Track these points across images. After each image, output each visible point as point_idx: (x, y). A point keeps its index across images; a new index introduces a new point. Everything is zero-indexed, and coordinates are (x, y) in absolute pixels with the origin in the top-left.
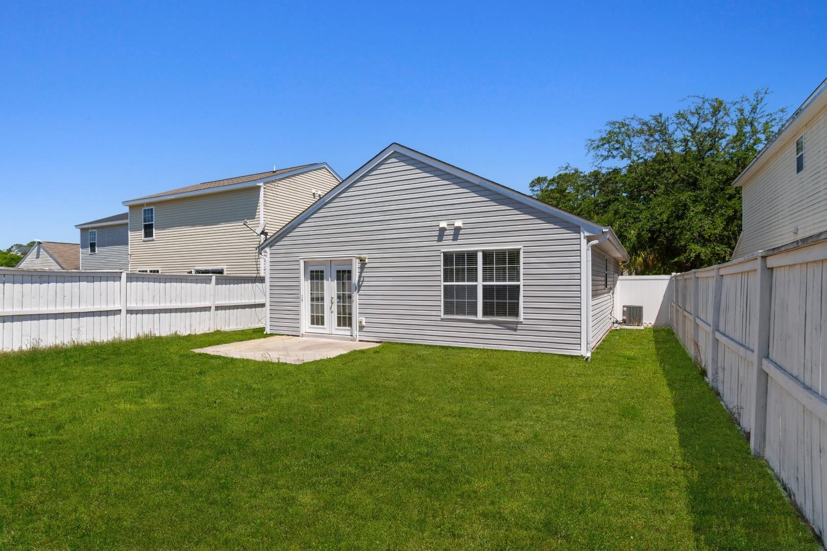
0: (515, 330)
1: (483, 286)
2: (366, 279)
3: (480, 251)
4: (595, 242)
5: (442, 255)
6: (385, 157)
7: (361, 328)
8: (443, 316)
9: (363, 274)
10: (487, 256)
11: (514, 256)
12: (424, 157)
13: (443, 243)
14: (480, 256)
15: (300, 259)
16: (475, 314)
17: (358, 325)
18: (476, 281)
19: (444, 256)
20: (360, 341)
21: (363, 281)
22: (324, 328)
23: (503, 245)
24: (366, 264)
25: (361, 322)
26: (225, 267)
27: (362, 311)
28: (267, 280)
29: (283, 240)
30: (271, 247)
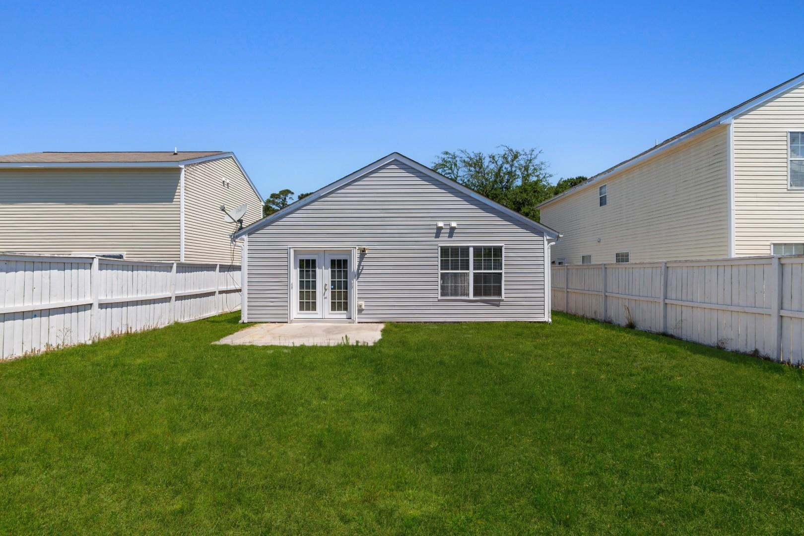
0: (498, 306)
1: (474, 273)
2: (365, 267)
3: (471, 246)
4: (553, 243)
5: (439, 248)
6: (386, 163)
7: (360, 311)
8: (440, 298)
9: (363, 264)
10: (477, 250)
11: (498, 251)
12: (423, 168)
13: (440, 239)
14: (471, 250)
15: (290, 248)
16: (468, 295)
17: (357, 309)
18: (468, 269)
19: (441, 250)
20: (359, 323)
21: (362, 269)
22: (317, 314)
23: (490, 243)
24: (366, 254)
25: (361, 306)
26: (125, 253)
27: (361, 296)
28: (245, 268)
29: (267, 228)
30: (249, 234)
